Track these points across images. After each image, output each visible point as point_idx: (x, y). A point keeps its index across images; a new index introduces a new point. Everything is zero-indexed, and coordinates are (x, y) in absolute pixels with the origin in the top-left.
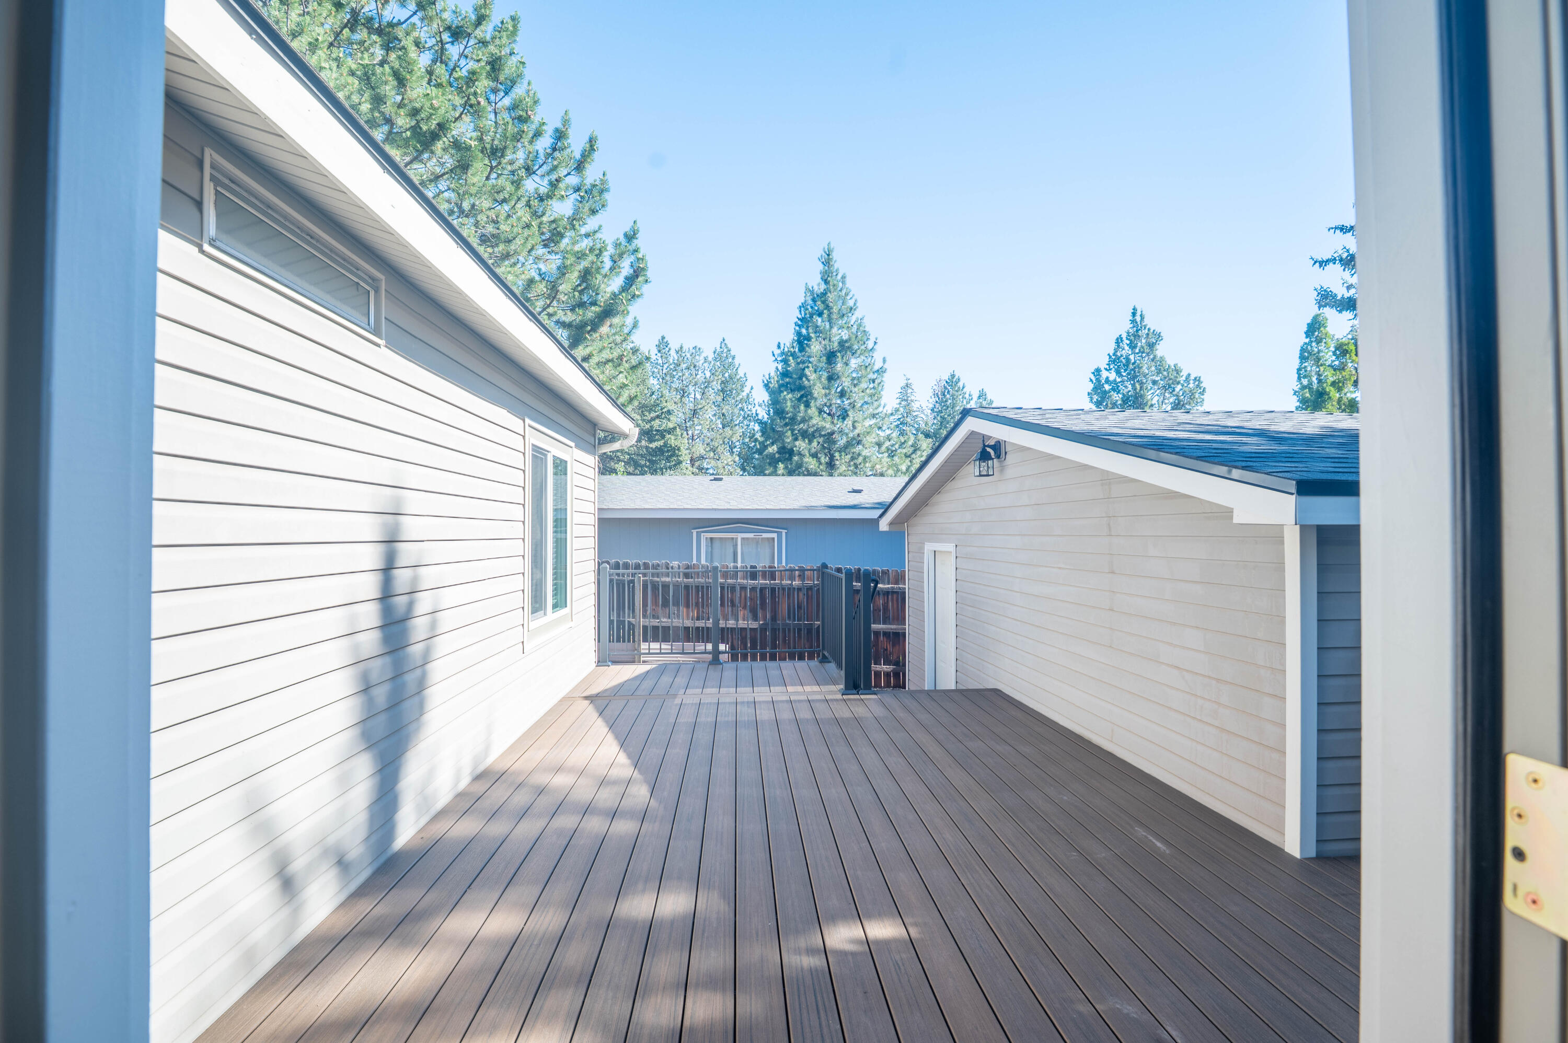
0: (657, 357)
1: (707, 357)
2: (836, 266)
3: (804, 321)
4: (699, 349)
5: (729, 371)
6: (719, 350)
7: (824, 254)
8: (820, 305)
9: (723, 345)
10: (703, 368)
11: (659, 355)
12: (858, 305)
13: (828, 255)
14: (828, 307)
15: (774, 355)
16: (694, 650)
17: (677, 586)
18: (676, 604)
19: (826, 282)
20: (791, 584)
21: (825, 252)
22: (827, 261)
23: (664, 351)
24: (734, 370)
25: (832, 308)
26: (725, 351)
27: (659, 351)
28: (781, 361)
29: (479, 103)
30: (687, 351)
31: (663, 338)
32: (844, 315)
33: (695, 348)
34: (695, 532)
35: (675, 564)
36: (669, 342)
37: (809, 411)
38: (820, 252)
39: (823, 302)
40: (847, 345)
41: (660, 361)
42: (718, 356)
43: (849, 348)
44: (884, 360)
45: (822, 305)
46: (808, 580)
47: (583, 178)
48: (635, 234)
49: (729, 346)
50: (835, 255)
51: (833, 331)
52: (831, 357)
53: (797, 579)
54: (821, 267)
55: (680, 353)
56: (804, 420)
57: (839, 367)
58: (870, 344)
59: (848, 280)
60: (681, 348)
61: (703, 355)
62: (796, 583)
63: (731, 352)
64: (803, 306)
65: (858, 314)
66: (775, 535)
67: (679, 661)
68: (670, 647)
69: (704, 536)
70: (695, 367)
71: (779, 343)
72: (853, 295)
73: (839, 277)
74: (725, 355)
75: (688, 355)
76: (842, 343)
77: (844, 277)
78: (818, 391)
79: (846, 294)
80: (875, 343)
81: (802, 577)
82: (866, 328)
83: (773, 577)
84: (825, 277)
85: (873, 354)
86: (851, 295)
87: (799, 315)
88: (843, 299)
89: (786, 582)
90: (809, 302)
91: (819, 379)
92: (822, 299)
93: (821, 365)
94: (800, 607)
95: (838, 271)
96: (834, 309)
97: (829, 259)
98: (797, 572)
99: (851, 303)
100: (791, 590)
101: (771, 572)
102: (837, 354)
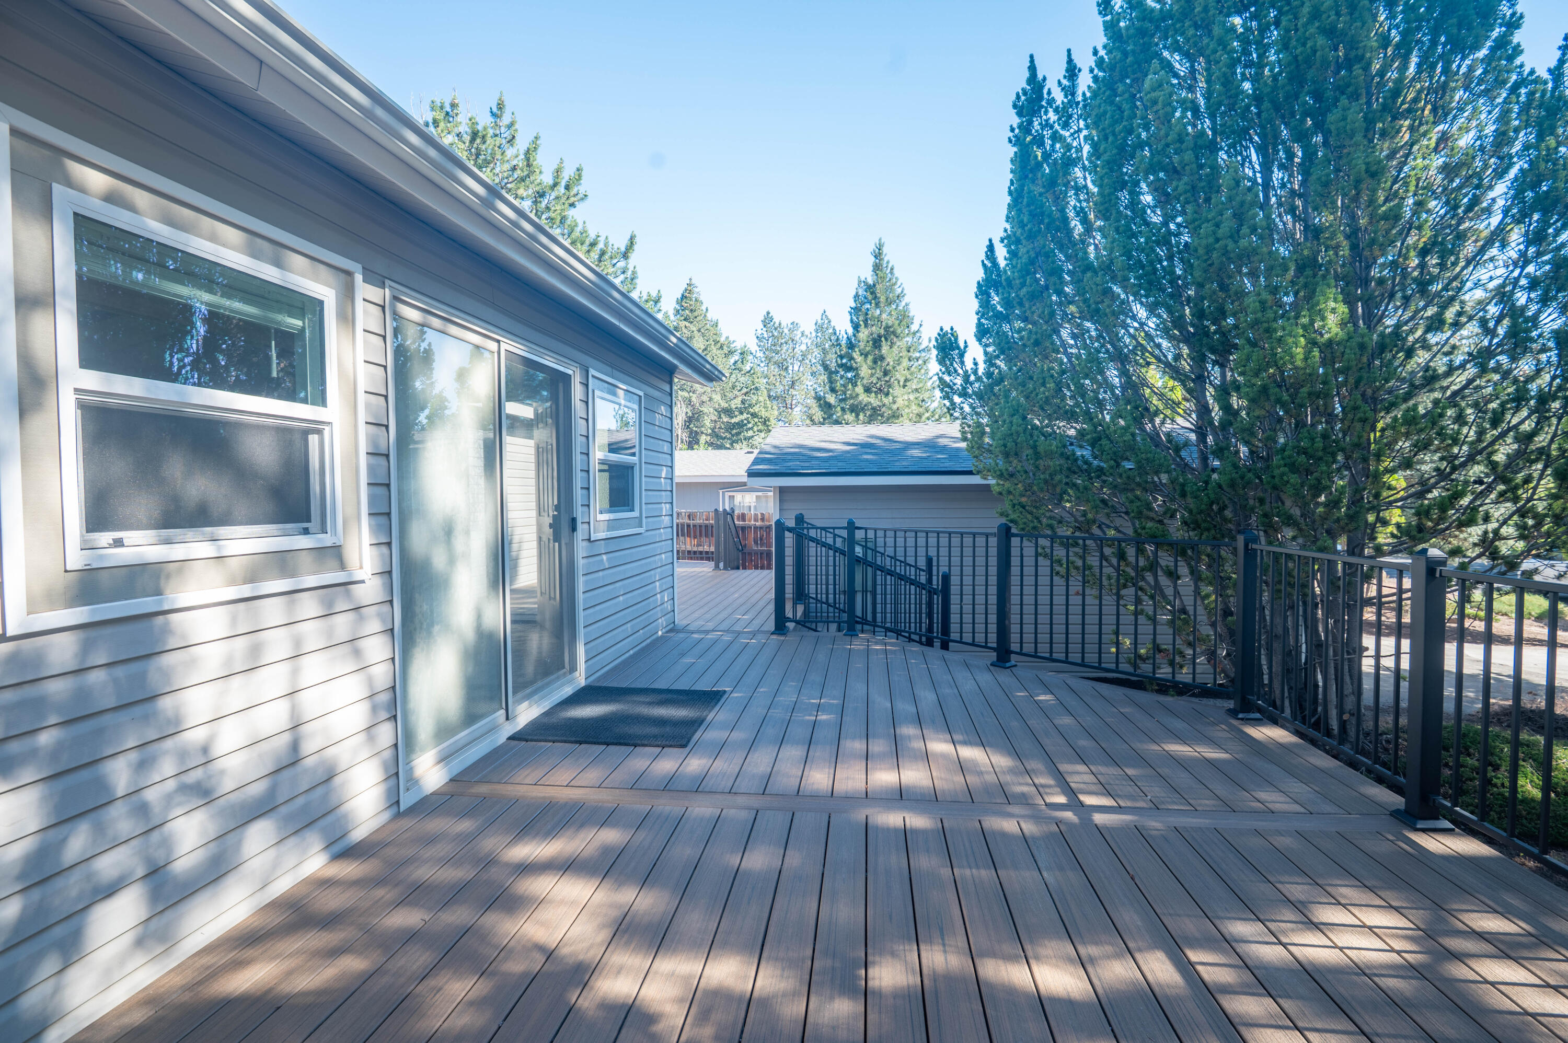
0: (762, 332)
1: (804, 330)
2: (886, 259)
3: (856, 310)
4: (797, 324)
6: (820, 322)
7: (876, 249)
10: (800, 341)
11: (765, 329)
12: (904, 291)
13: (880, 250)
14: (876, 296)
19: (877, 274)
22: (878, 254)
23: (769, 326)
25: (879, 297)
27: (765, 326)
30: (785, 326)
31: (768, 313)
32: (891, 302)
33: (792, 323)
34: (721, 492)
36: (774, 318)
37: (856, 389)
38: (873, 247)
39: (872, 292)
40: (891, 329)
43: (893, 332)
45: (871, 295)
47: (627, 264)
50: (884, 251)
51: (882, 318)
52: (876, 342)
54: (873, 260)
55: (779, 327)
56: (851, 397)
57: (885, 349)
58: (914, 327)
59: (895, 271)
60: (780, 324)
61: (801, 330)
62: (759, 523)
64: (856, 296)
65: (905, 300)
69: (727, 495)
70: (793, 340)
72: (902, 283)
73: (889, 269)
75: (786, 331)
76: (887, 327)
77: (892, 269)
78: (865, 371)
79: (895, 284)
80: (921, 325)
81: (763, 520)
82: (911, 314)
83: (744, 520)
84: (877, 268)
85: (918, 335)
86: (899, 284)
87: (853, 305)
88: (892, 291)
89: (753, 523)
90: (861, 292)
91: (865, 361)
92: (871, 289)
93: (868, 349)
94: (761, 539)
95: (888, 262)
96: (883, 299)
97: (880, 254)
98: (760, 517)
99: (899, 290)
100: (756, 528)
101: (743, 517)
102: (883, 339)
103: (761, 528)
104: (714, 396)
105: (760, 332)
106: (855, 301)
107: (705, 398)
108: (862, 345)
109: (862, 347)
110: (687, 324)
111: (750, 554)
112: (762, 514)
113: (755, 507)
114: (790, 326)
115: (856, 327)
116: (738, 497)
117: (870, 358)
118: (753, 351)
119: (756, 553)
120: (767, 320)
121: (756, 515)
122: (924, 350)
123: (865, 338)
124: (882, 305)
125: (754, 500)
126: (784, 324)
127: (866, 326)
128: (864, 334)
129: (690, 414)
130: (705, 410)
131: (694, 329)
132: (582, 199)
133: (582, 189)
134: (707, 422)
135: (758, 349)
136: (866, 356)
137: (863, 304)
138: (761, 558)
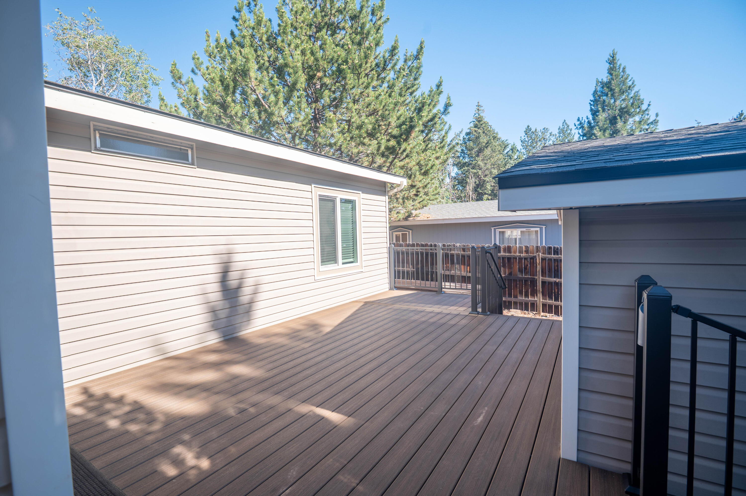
0: (525, 137)
1: (551, 132)
2: (618, 64)
3: (595, 102)
4: (547, 129)
5: (568, 138)
6: (561, 127)
7: (610, 57)
8: (606, 90)
9: (564, 124)
10: (549, 139)
11: (526, 136)
12: (635, 83)
13: (613, 57)
14: (611, 90)
15: (575, 125)
16: (467, 287)
17: (458, 255)
18: (458, 263)
19: (611, 74)
20: (520, 256)
21: (611, 56)
22: (612, 61)
23: (529, 133)
24: (572, 137)
25: (614, 90)
26: (565, 127)
27: (526, 134)
28: (580, 128)
29: (349, 48)
30: (539, 131)
31: (528, 126)
32: (624, 92)
33: (544, 129)
34: (493, 229)
35: (458, 245)
36: (532, 128)
38: (607, 57)
39: (608, 87)
40: (625, 110)
41: (527, 139)
42: (562, 131)
43: (626, 112)
44: (657, 115)
45: (607, 89)
46: (530, 253)
48: (441, 83)
49: (568, 124)
50: (617, 57)
51: (617, 104)
52: (613, 121)
53: (524, 253)
54: (607, 65)
55: (535, 133)
57: (620, 125)
58: (644, 107)
59: (627, 70)
60: (536, 130)
61: (550, 132)
62: (523, 255)
63: (569, 127)
64: (595, 92)
65: (636, 89)
66: (538, 229)
67: (461, 292)
68: (455, 285)
69: (498, 231)
70: (544, 139)
71: (579, 118)
72: (632, 78)
73: (621, 69)
74: (565, 129)
75: (540, 134)
76: (621, 109)
77: (624, 68)
79: (626, 79)
80: (649, 105)
81: (527, 252)
82: (641, 97)
83: (510, 251)
84: (611, 71)
85: (647, 112)
86: (630, 78)
87: (592, 98)
88: (624, 82)
89: (518, 254)
90: (599, 89)
91: (604, 135)
92: (608, 85)
93: (605, 126)
94: (526, 268)
95: (620, 65)
96: (617, 90)
97: (614, 60)
98: (524, 249)
99: (630, 83)
100: (520, 259)
101: (508, 249)
102: (618, 117)
103: (526, 259)
104: (493, 170)
105: (523, 138)
106: (594, 96)
107: (487, 173)
108: (601, 124)
109: (601, 125)
110: (476, 129)
111: (515, 281)
112: (526, 247)
113: (520, 239)
114: (542, 131)
115: (595, 113)
116: (508, 233)
117: (608, 132)
118: (519, 149)
119: (521, 280)
120: (528, 130)
121: (521, 248)
122: (652, 123)
123: (604, 120)
124: (616, 95)
125: (519, 233)
126: (538, 130)
127: (604, 110)
128: (602, 116)
129: (478, 182)
130: (487, 179)
131: (480, 131)
132: (385, 22)
133: (385, 14)
134: (489, 187)
135: (522, 148)
136: (605, 131)
137: (600, 97)
138: (525, 284)
